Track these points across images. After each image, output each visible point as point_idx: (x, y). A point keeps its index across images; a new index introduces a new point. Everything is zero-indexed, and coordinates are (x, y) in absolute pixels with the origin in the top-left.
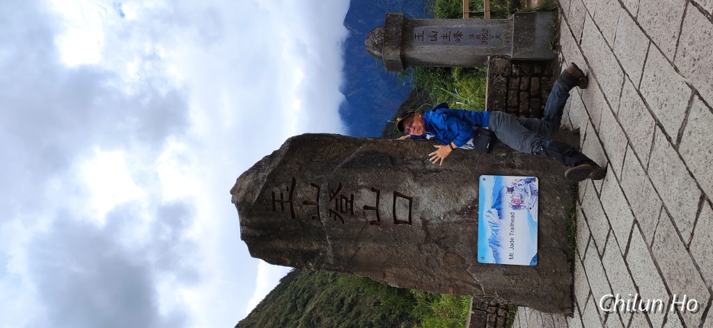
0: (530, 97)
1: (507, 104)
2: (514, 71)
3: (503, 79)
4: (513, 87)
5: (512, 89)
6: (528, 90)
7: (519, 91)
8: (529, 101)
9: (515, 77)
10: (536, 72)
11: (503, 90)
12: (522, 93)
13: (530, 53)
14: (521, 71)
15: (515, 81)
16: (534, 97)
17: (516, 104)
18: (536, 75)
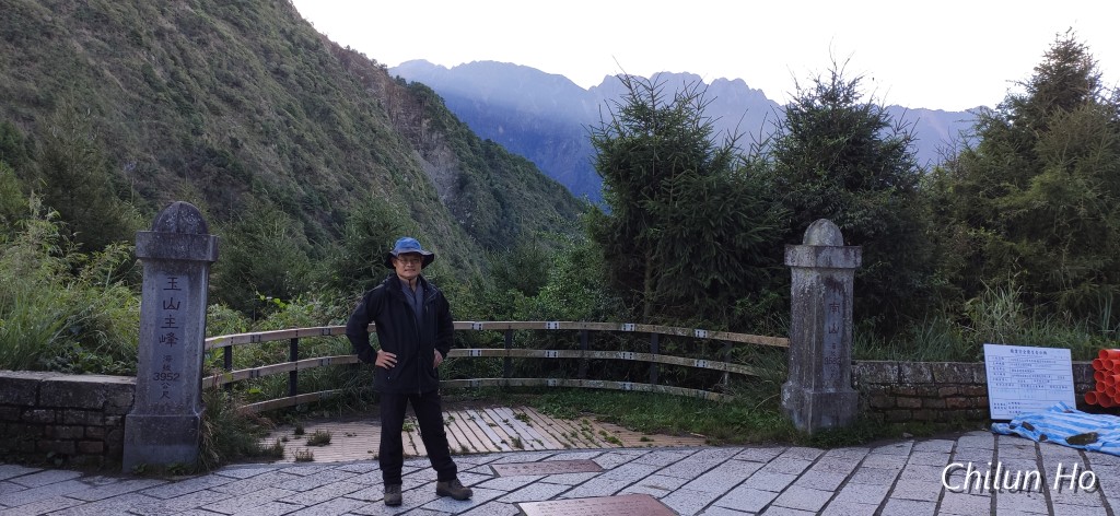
0: (77, 440)
1: (67, 409)
2: (111, 418)
3: (101, 403)
4: (90, 417)
5: (86, 415)
6: (86, 438)
7: (85, 426)
8: (72, 439)
9: (104, 420)
10: (111, 447)
11: (86, 404)
12: (81, 429)
13: (132, 440)
14: (111, 428)
15: (97, 420)
16: (76, 446)
17: (68, 421)
18: (106, 448)
